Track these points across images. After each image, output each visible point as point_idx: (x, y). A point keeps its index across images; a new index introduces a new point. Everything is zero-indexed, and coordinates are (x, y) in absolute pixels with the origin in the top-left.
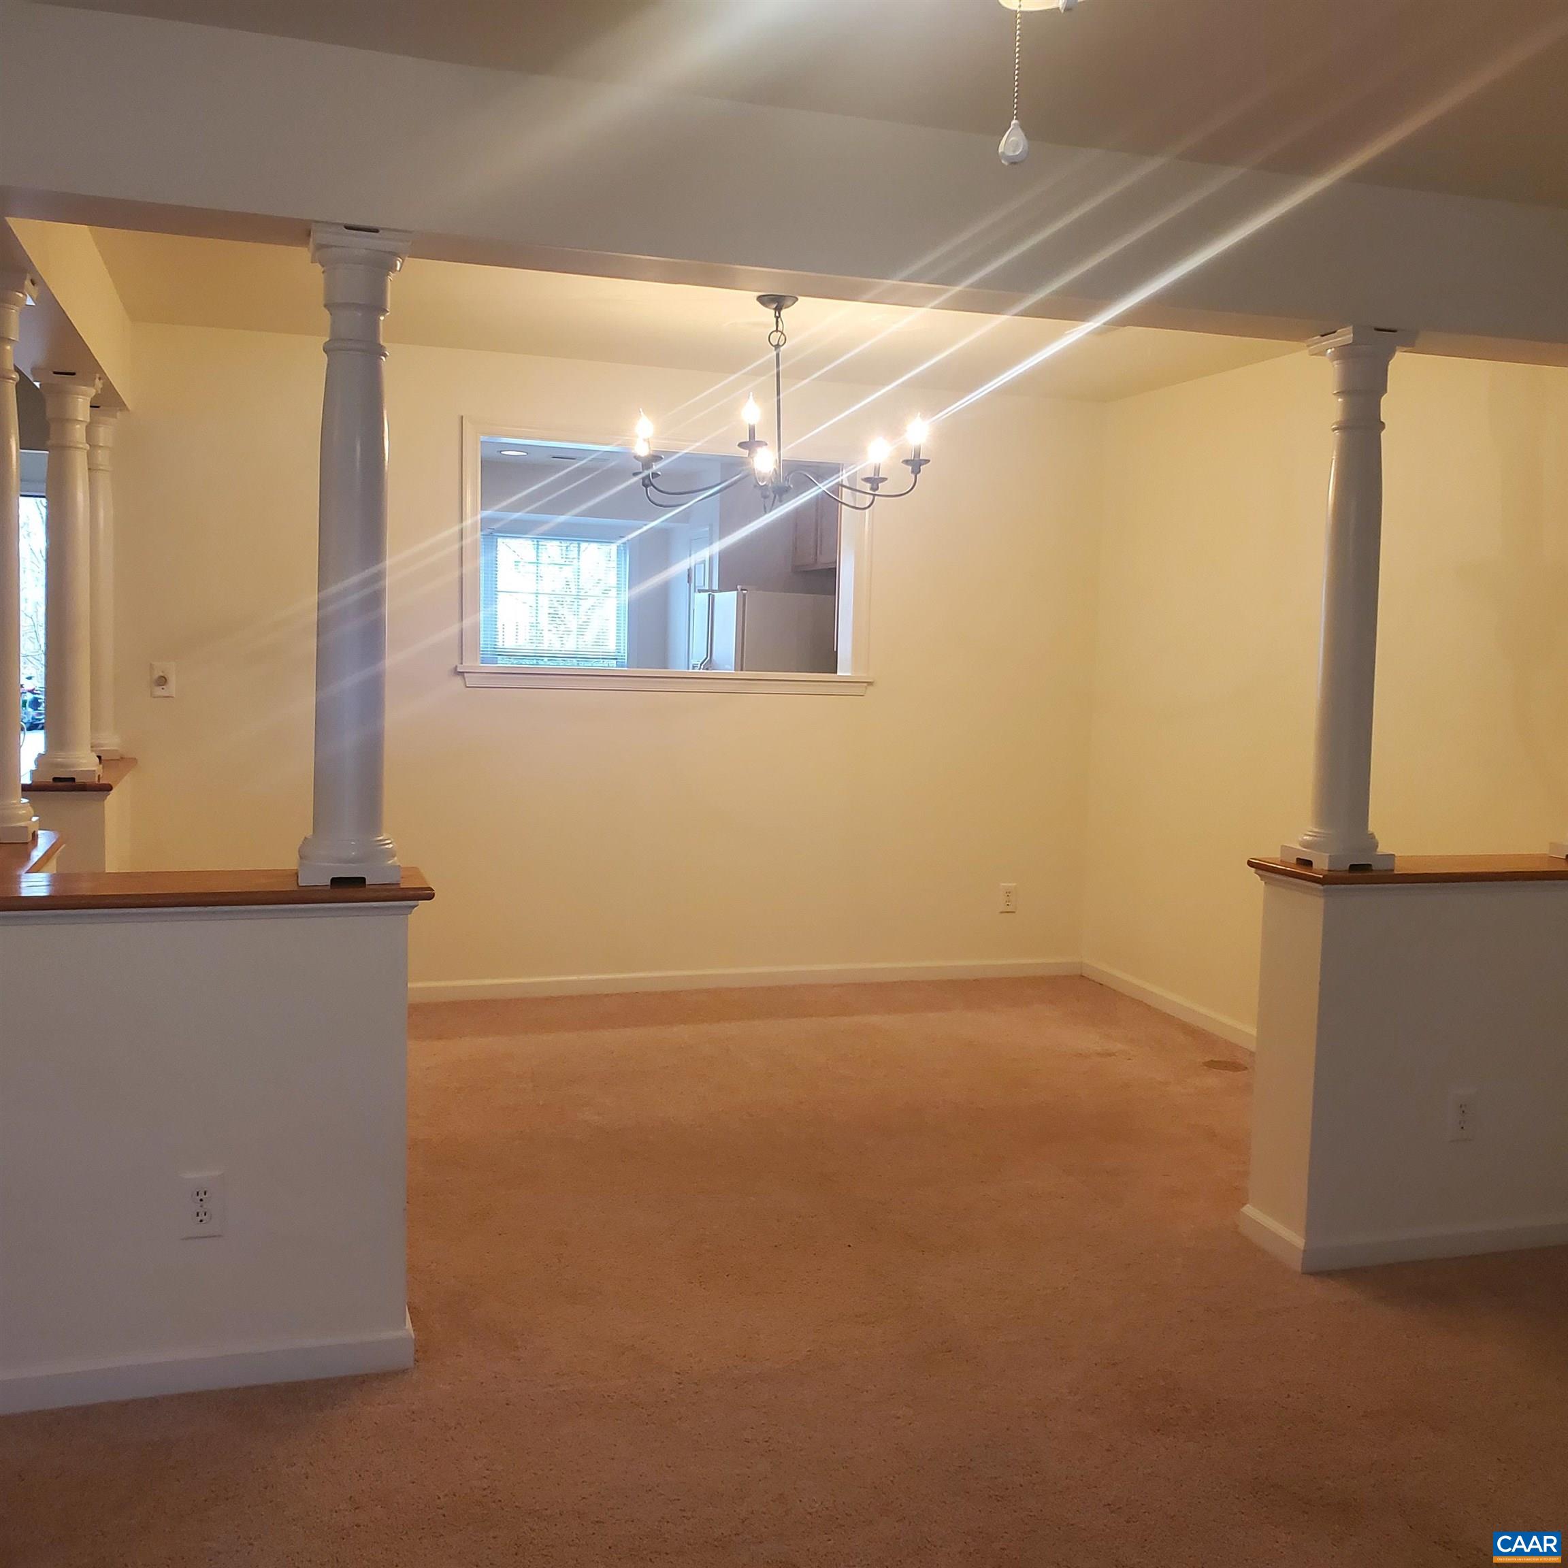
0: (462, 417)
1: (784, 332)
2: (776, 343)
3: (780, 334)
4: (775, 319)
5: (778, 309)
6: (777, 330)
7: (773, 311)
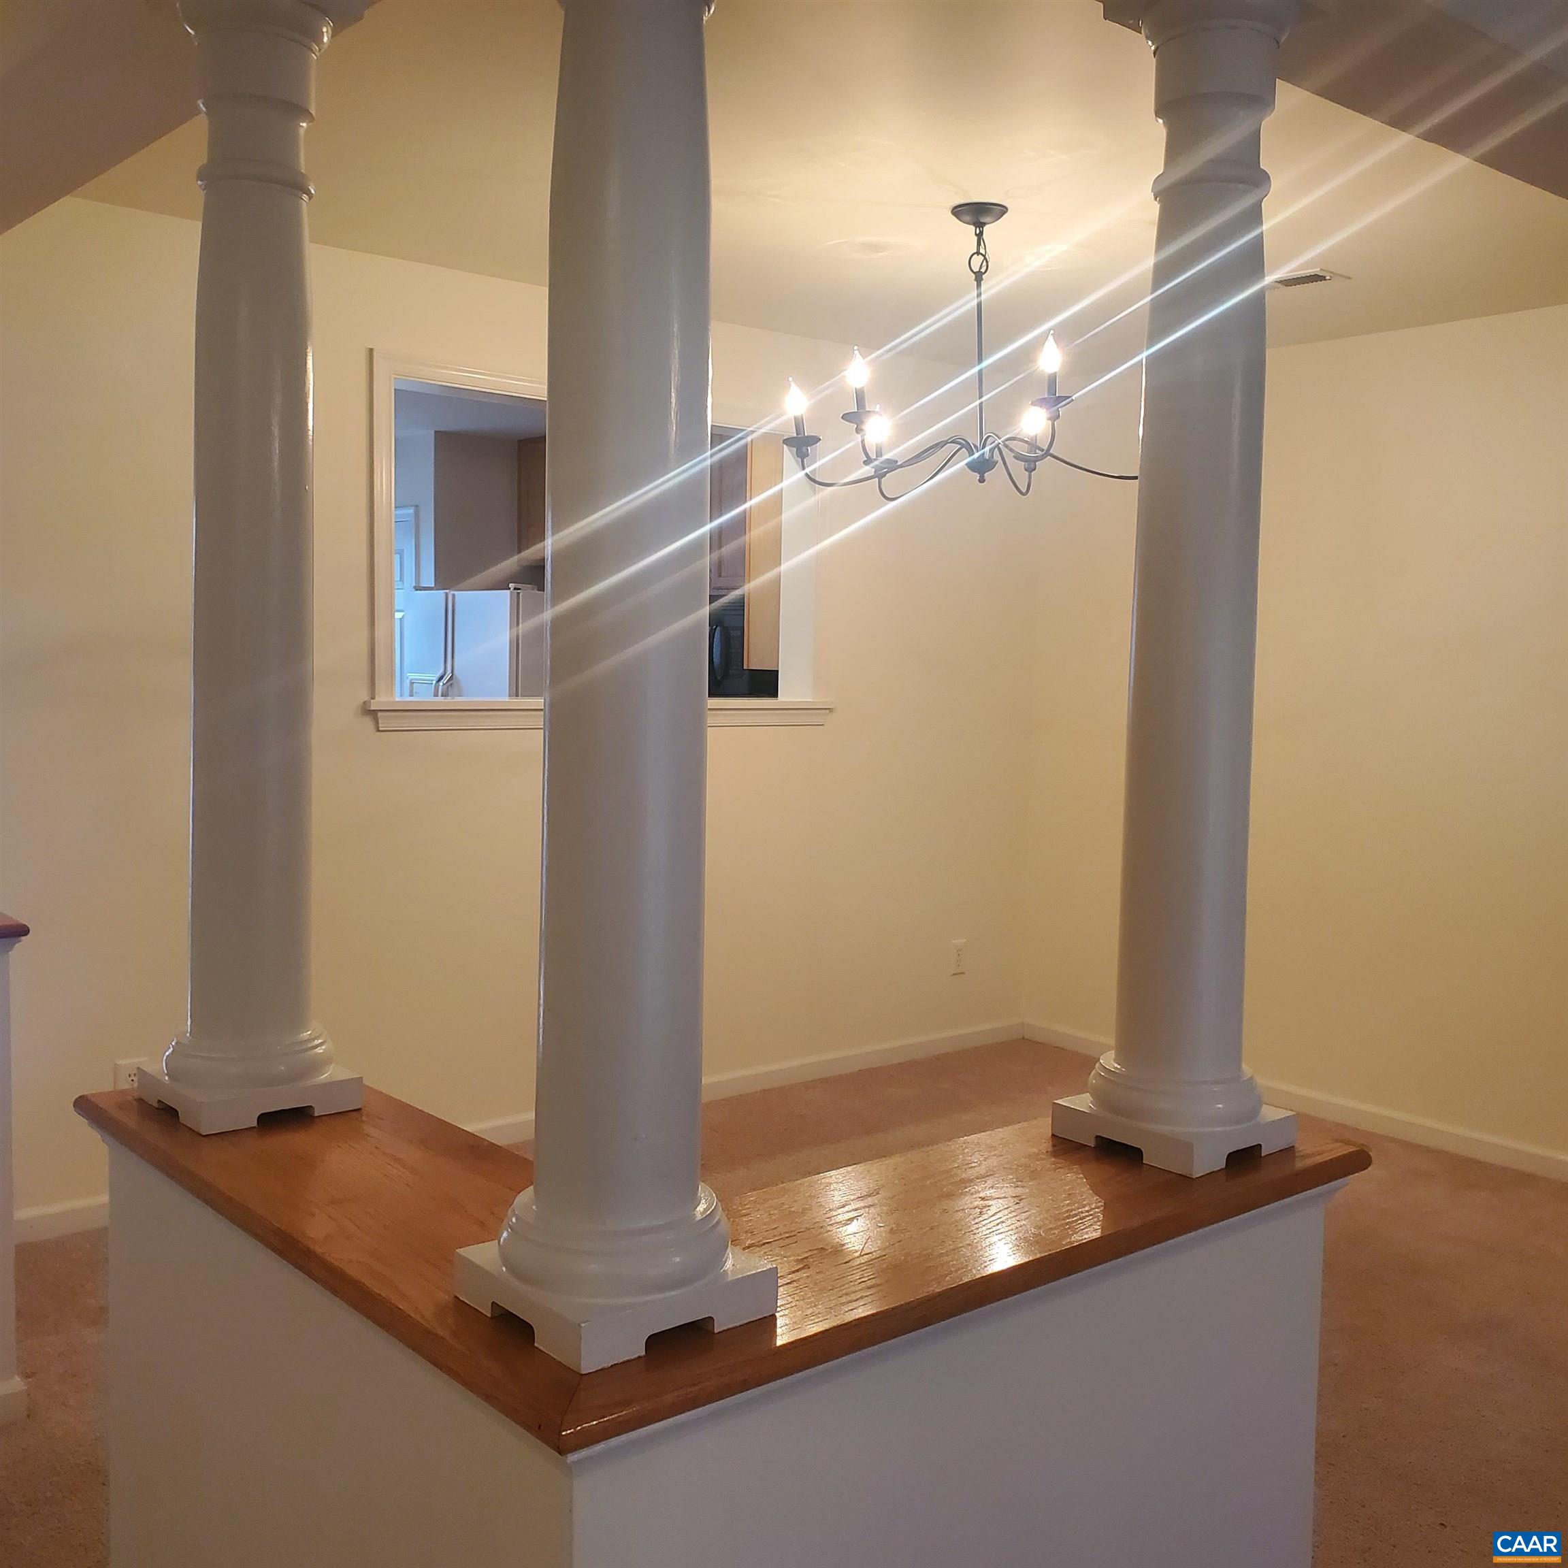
0: (371, 350)
1: (987, 256)
2: (978, 270)
3: (983, 258)
4: (976, 238)
5: (980, 225)
6: (978, 253)
7: (974, 228)
